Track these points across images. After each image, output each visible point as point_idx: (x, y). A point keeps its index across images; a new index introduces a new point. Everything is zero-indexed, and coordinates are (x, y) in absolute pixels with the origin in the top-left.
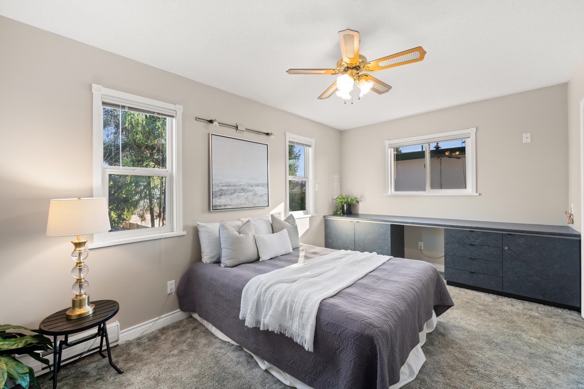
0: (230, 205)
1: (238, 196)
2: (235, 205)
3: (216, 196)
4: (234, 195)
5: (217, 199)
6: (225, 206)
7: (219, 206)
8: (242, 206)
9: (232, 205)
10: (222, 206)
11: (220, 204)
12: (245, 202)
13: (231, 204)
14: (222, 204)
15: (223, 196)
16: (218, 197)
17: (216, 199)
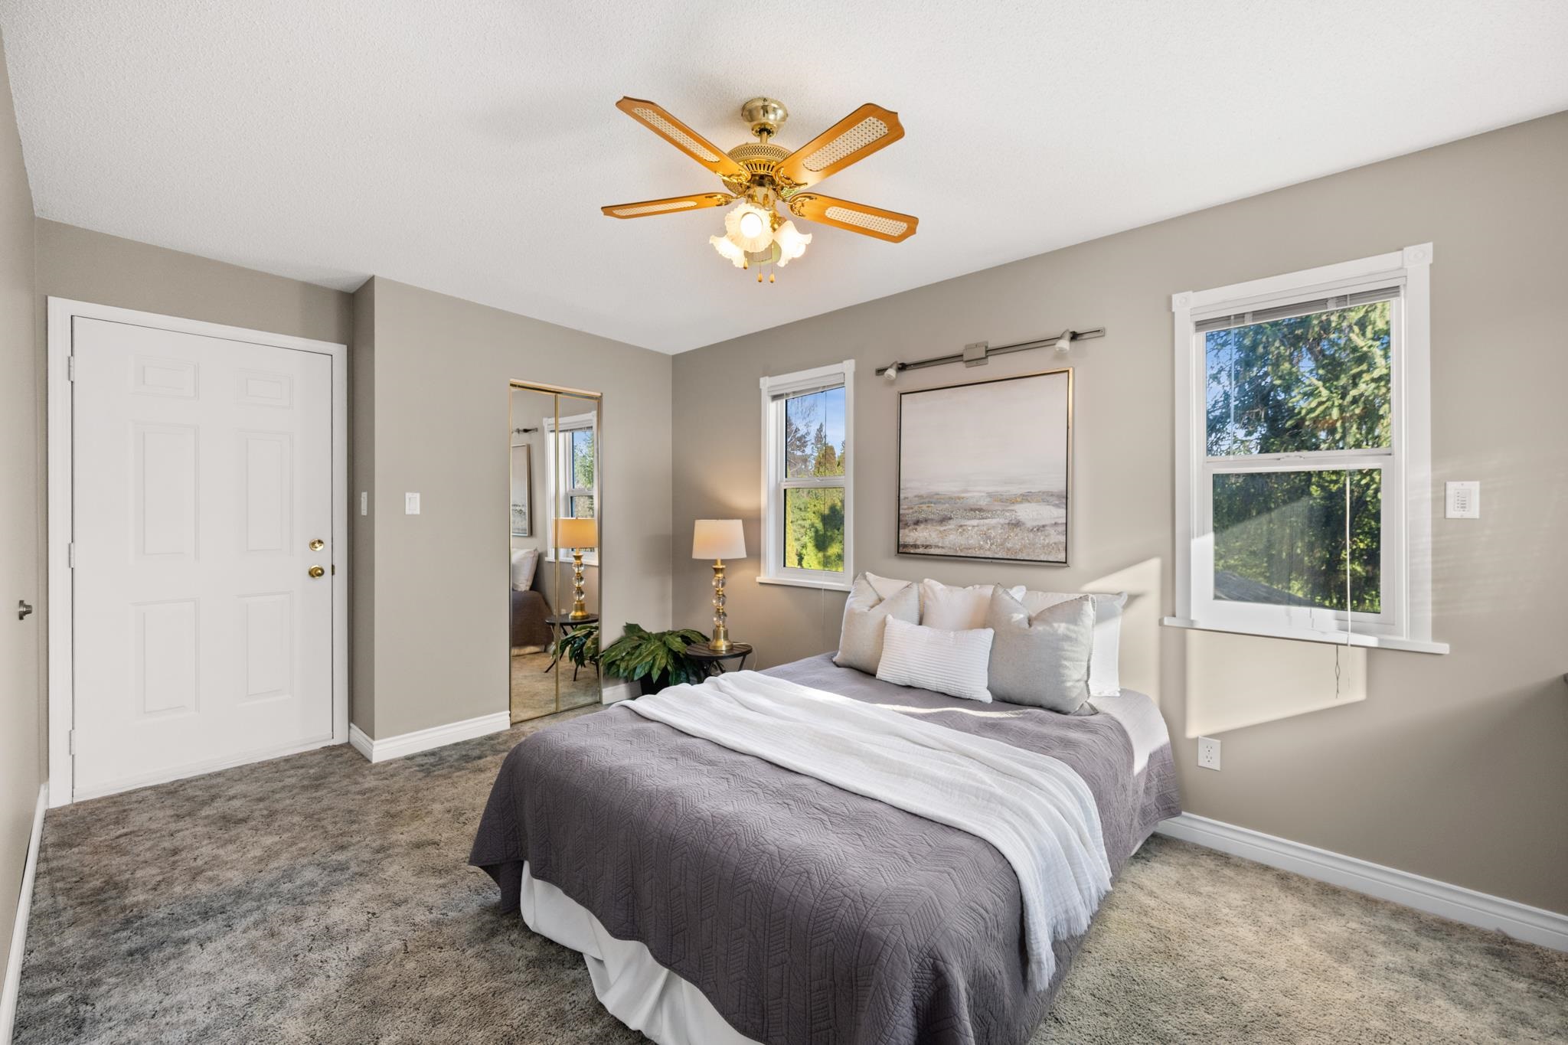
0: (937, 547)
1: (961, 526)
2: (950, 548)
3: (907, 525)
4: (950, 524)
5: (910, 531)
6: (926, 547)
7: (912, 546)
8: (970, 551)
9: (942, 547)
10: (919, 548)
11: (915, 541)
12: (979, 544)
13: (940, 545)
14: (918, 543)
15: (922, 526)
16: (910, 527)
17: (907, 531)
